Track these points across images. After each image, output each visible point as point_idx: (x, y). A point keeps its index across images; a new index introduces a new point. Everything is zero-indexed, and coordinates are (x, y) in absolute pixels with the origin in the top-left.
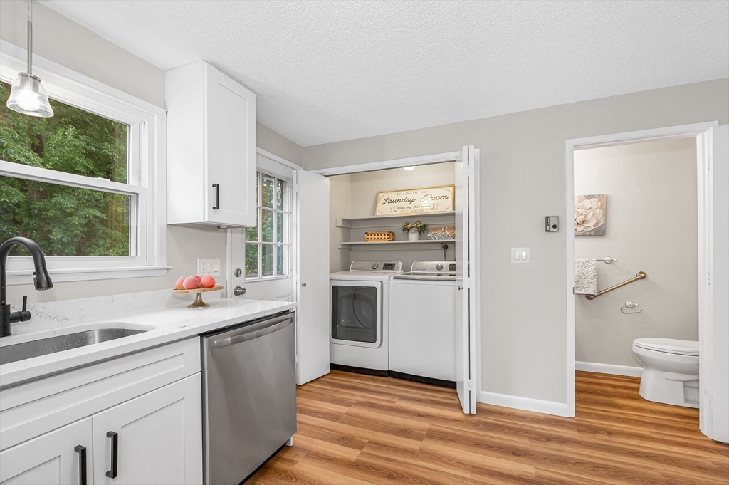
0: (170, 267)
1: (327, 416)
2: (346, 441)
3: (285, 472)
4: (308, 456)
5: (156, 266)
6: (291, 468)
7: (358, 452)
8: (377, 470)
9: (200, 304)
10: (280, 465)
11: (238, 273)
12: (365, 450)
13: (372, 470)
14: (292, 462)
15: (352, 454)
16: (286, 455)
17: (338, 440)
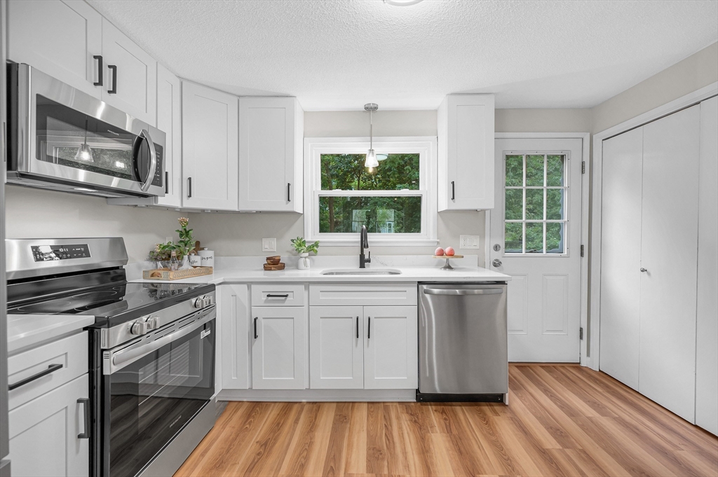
0: (438, 240)
1: (565, 407)
2: (558, 433)
3: (485, 414)
4: (511, 418)
5: (431, 240)
6: (491, 415)
7: (559, 447)
8: (558, 469)
9: (449, 267)
10: (486, 409)
11: (496, 248)
12: (568, 451)
13: (554, 465)
14: (496, 414)
15: (550, 443)
16: (497, 408)
17: (551, 428)
